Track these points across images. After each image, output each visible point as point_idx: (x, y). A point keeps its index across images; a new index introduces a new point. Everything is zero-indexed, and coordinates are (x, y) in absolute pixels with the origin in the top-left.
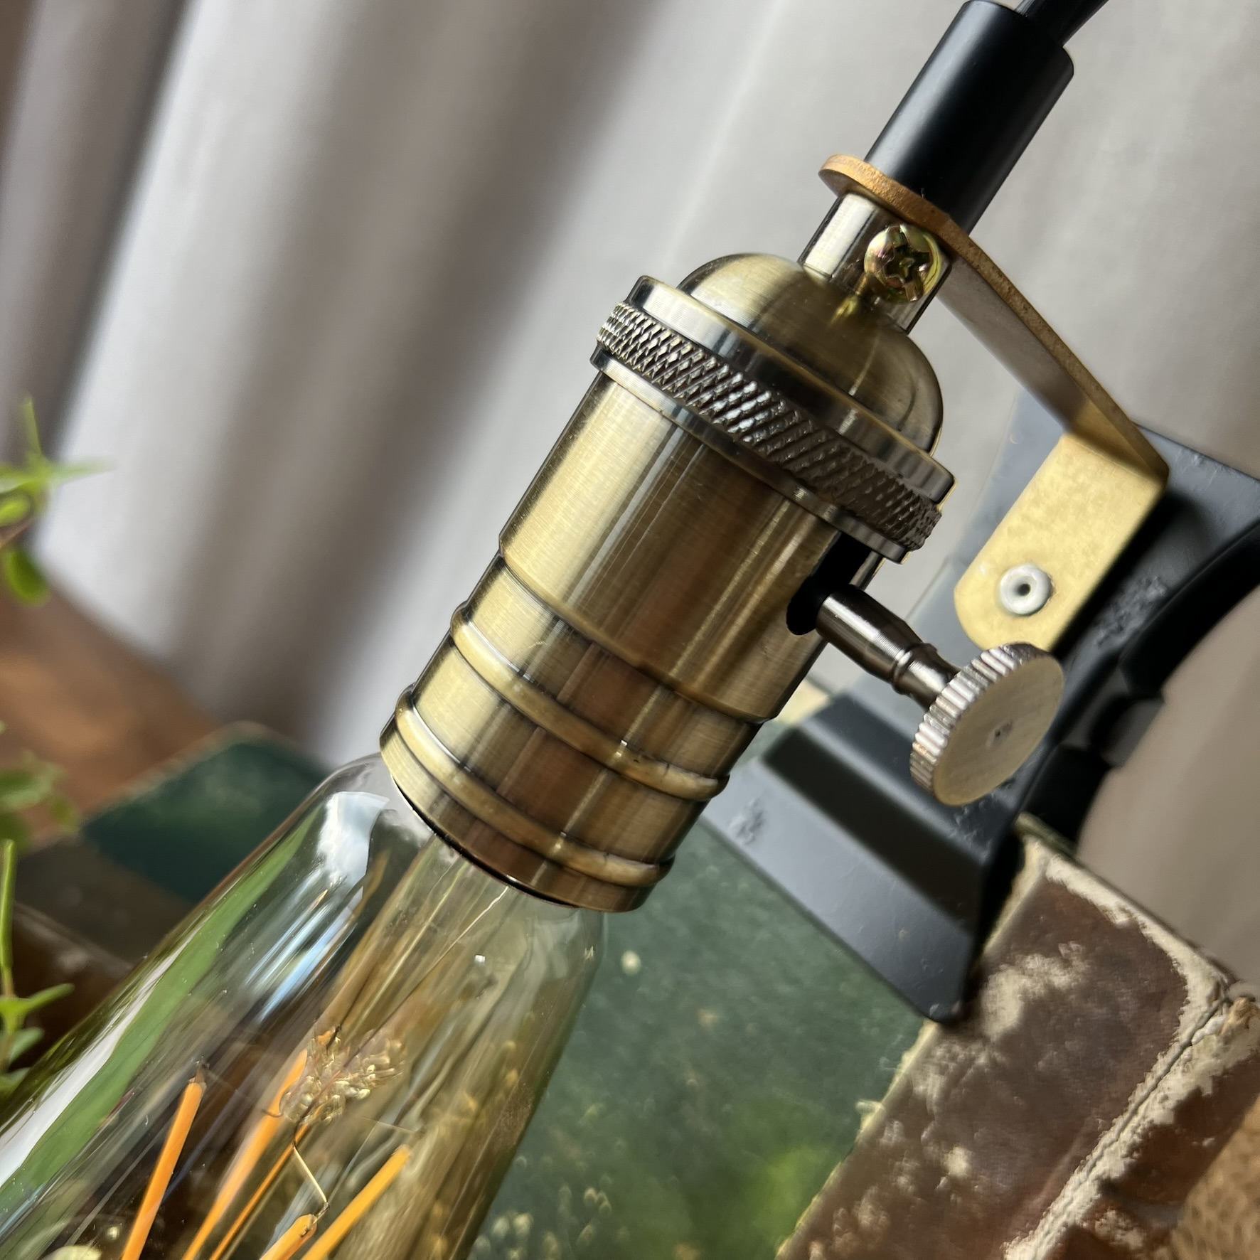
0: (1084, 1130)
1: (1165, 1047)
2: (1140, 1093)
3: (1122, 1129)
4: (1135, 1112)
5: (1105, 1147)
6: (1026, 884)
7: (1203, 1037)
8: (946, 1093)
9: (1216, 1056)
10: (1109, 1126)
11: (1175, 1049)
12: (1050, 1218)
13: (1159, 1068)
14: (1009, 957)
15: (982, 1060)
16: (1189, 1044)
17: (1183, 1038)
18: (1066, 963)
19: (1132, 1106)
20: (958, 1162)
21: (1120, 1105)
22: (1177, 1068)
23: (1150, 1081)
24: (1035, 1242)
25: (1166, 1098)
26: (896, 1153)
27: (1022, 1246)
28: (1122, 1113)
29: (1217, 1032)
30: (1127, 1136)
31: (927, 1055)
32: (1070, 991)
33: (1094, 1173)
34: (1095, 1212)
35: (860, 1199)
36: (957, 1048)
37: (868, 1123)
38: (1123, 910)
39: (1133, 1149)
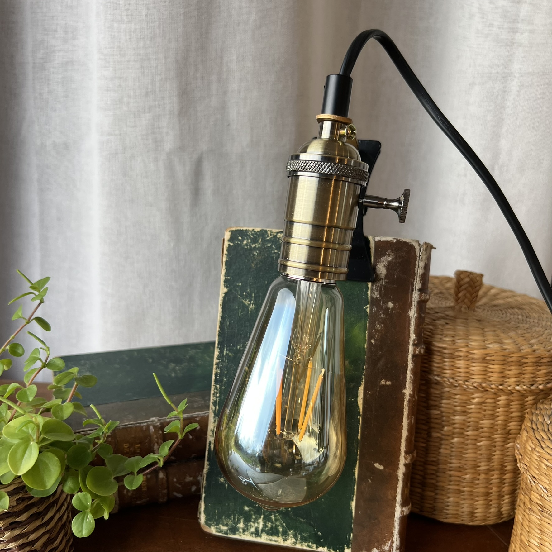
0: (410, 283)
1: (416, 259)
2: (416, 270)
3: (417, 278)
4: (417, 274)
5: (416, 284)
6: (372, 245)
7: (422, 253)
8: (380, 294)
9: (426, 255)
10: (414, 280)
11: (418, 258)
12: (413, 303)
13: (417, 263)
14: (377, 261)
15: (384, 283)
16: (420, 256)
17: (418, 255)
18: (389, 255)
19: (416, 273)
20: (391, 305)
21: (414, 274)
22: (420, 261)
23: (417, 267)
24: (413, 309)
25: (421, 268)
26: (377, 311)
27: (411, 311)
28: (415, 276)
29: (424, 250)
30: (418, 279)
31: (372, 289)
32: (393, 259)
33: (416, 290)
34: (420, 296)
35: (376, 325)
36: (377, 284)
37: (368, 310)
38: (394, 239)
39: (420, 280)
